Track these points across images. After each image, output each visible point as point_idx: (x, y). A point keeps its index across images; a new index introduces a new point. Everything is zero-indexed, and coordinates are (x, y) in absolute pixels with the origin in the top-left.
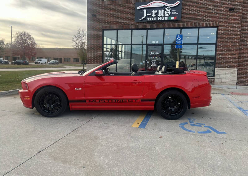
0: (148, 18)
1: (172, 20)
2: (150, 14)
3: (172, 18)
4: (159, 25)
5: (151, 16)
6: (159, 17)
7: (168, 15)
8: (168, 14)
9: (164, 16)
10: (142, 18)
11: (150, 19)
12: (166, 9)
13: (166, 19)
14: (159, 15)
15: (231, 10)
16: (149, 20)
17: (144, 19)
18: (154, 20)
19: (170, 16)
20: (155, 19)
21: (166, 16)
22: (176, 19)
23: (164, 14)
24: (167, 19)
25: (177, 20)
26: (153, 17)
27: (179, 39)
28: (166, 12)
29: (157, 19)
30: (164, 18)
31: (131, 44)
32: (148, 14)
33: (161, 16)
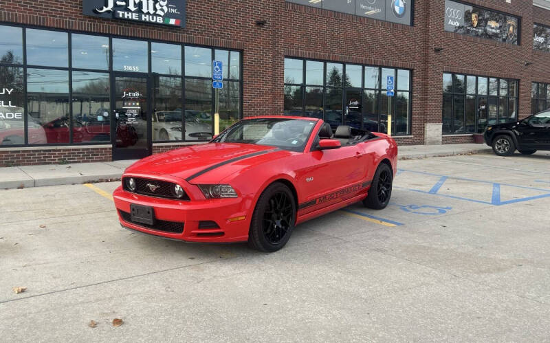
0: (121, 13)
2: (124, 3)
3: (172, 22)
4: (140, 31)
6: (143, 12)
7: (162, 14)
8: (162, 10)
9: (155, 14)
10: (105, 9)
11: (123, 15)
13: (160, 20)
14: (145, 10)
15: (260, 24)
17: (108, 11)
18: (134, 18)
19: (168, 15)
20: (135, 16)
21: (159, 15)
23: (155, 9)
24: (162, 22)
27: (217, 69)
29: (140, 17)
30: (155, 17)
31: (70, 69)
32: (118, 3)
33: (148, 13)
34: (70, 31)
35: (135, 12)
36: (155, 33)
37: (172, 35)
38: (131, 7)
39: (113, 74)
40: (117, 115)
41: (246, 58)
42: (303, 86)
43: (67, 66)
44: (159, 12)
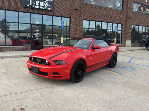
2: (35, 3)
3: (49, 9)
8: (46, 5)
9: (44, 6)
10: (29, 5)
12: (45, 2)
13: (45, 8)
14: (41, 5)
17: (30, 6)
20: (38, 7)
21: (45, 7)
26: (36, 5)
27: (62, 23)
31: (19, 23)
32: (33, 3)
33: (42, 6)
34: (19, 12)
35: (38, 6)
36: (44, 12)
37: (49, 13)
38: (37, 4)
39: (32, 25)
40: (33, 37)
41: (71, 20)
42: (89, 29)
43: (18, 22)
44: (45, 6)
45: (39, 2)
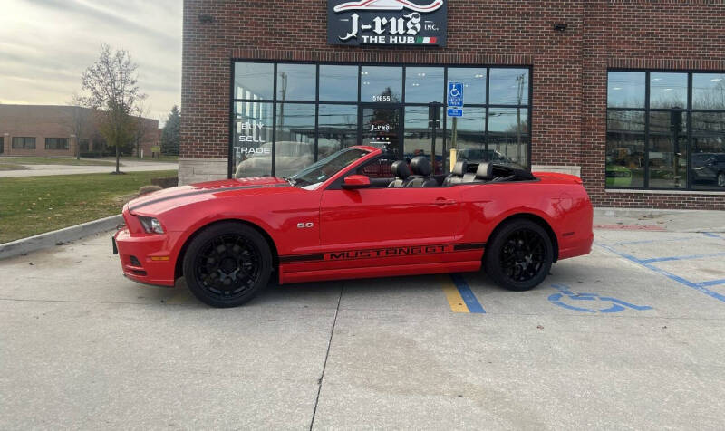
0: (365, 38)
1: (426, 45)
2: (369, 27)
3: (426, 40)
4: (391, 56)
5: (371, 32)
6: (390, 34)
7: (414, 32)
8: (415, 28)
9: (406, 34)
10: (349, 36)
11: (368, 39)
12: (410, 16)
13: (411, 40)
14: (393, 31)
15: (560, 28)
16: (365, 41)
17: (353, 37)
18: (380, 42)
19: (420, 34)
20: (381, 40)
21: (410, 35)
22: (434, 43)
23: (406, 28)
24: (413, 42)
25: (437, 46)
26: (375, 34)
27: (454, 93)
28: (409, 25)
29: (387, 40)
30: (405, 38)
31: (317, 102)
32: (364, 27)
33: (397, 34)
34: (318, 63)
35: (382, 34)
36: (410, 57)
37: (430, 56)
38: (378, 30)
39: (362, 106)
41: (537, 74)
43: (314, 100)
44: (410, 31)
45: (384, 21)
